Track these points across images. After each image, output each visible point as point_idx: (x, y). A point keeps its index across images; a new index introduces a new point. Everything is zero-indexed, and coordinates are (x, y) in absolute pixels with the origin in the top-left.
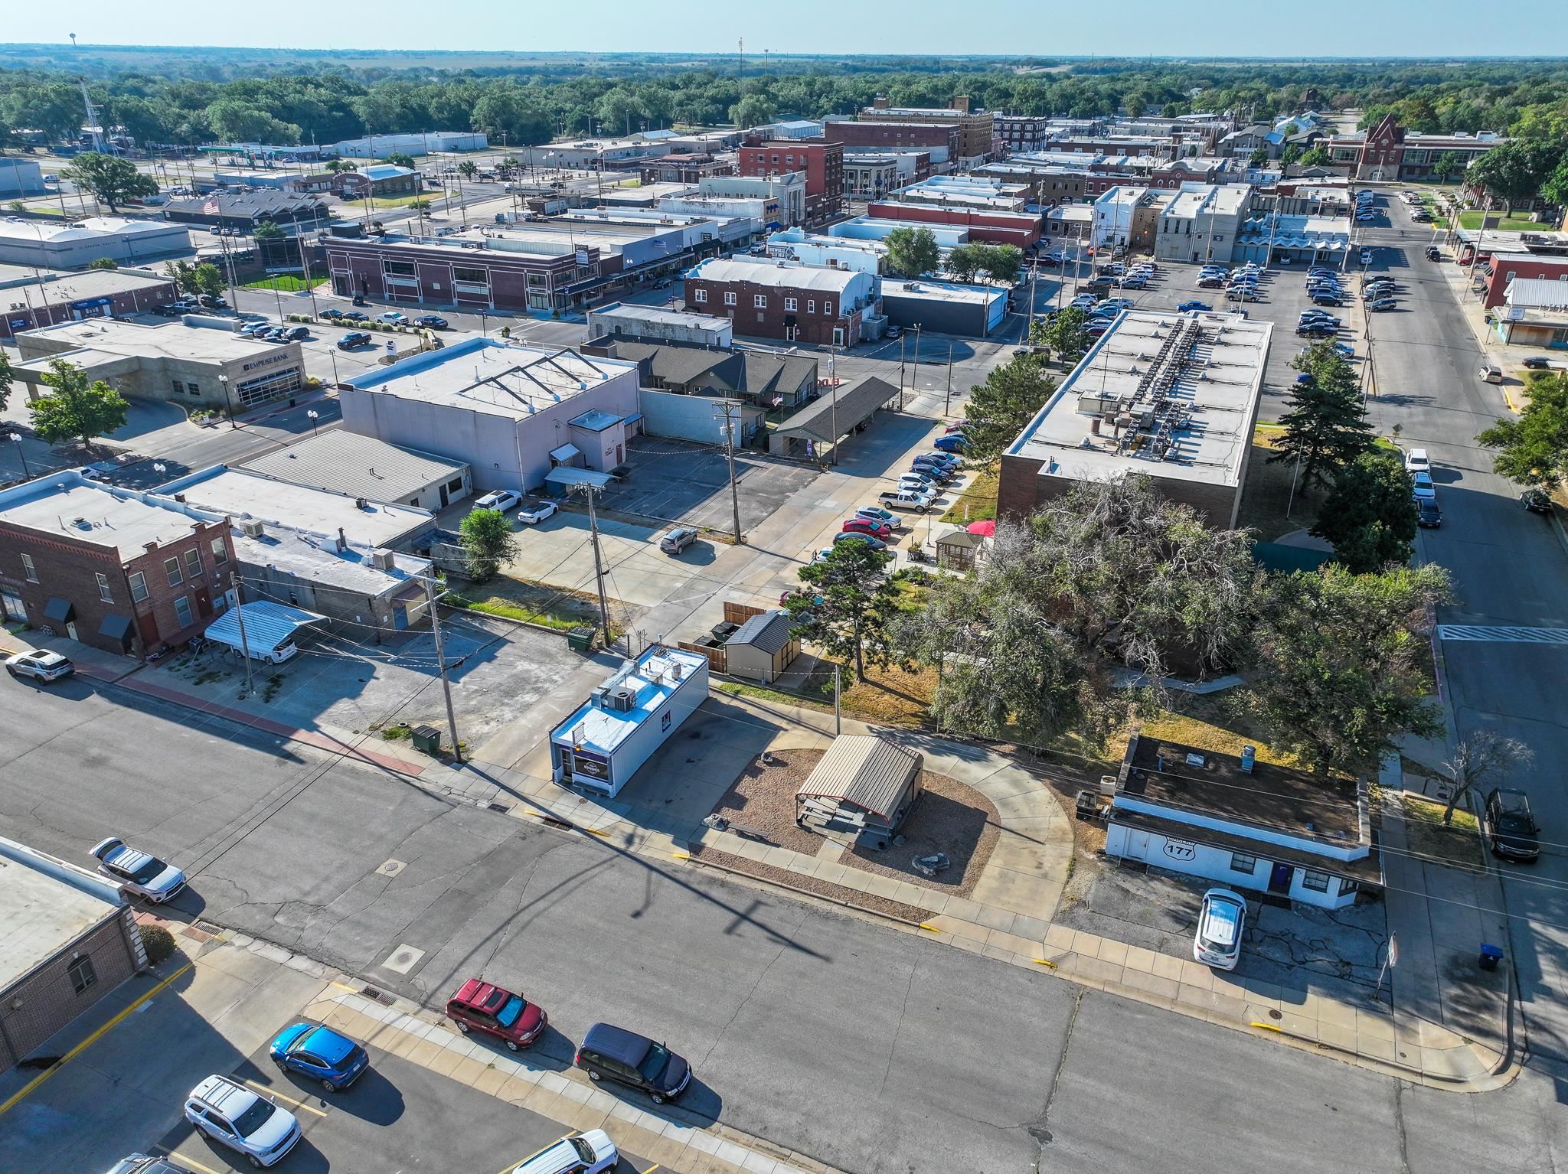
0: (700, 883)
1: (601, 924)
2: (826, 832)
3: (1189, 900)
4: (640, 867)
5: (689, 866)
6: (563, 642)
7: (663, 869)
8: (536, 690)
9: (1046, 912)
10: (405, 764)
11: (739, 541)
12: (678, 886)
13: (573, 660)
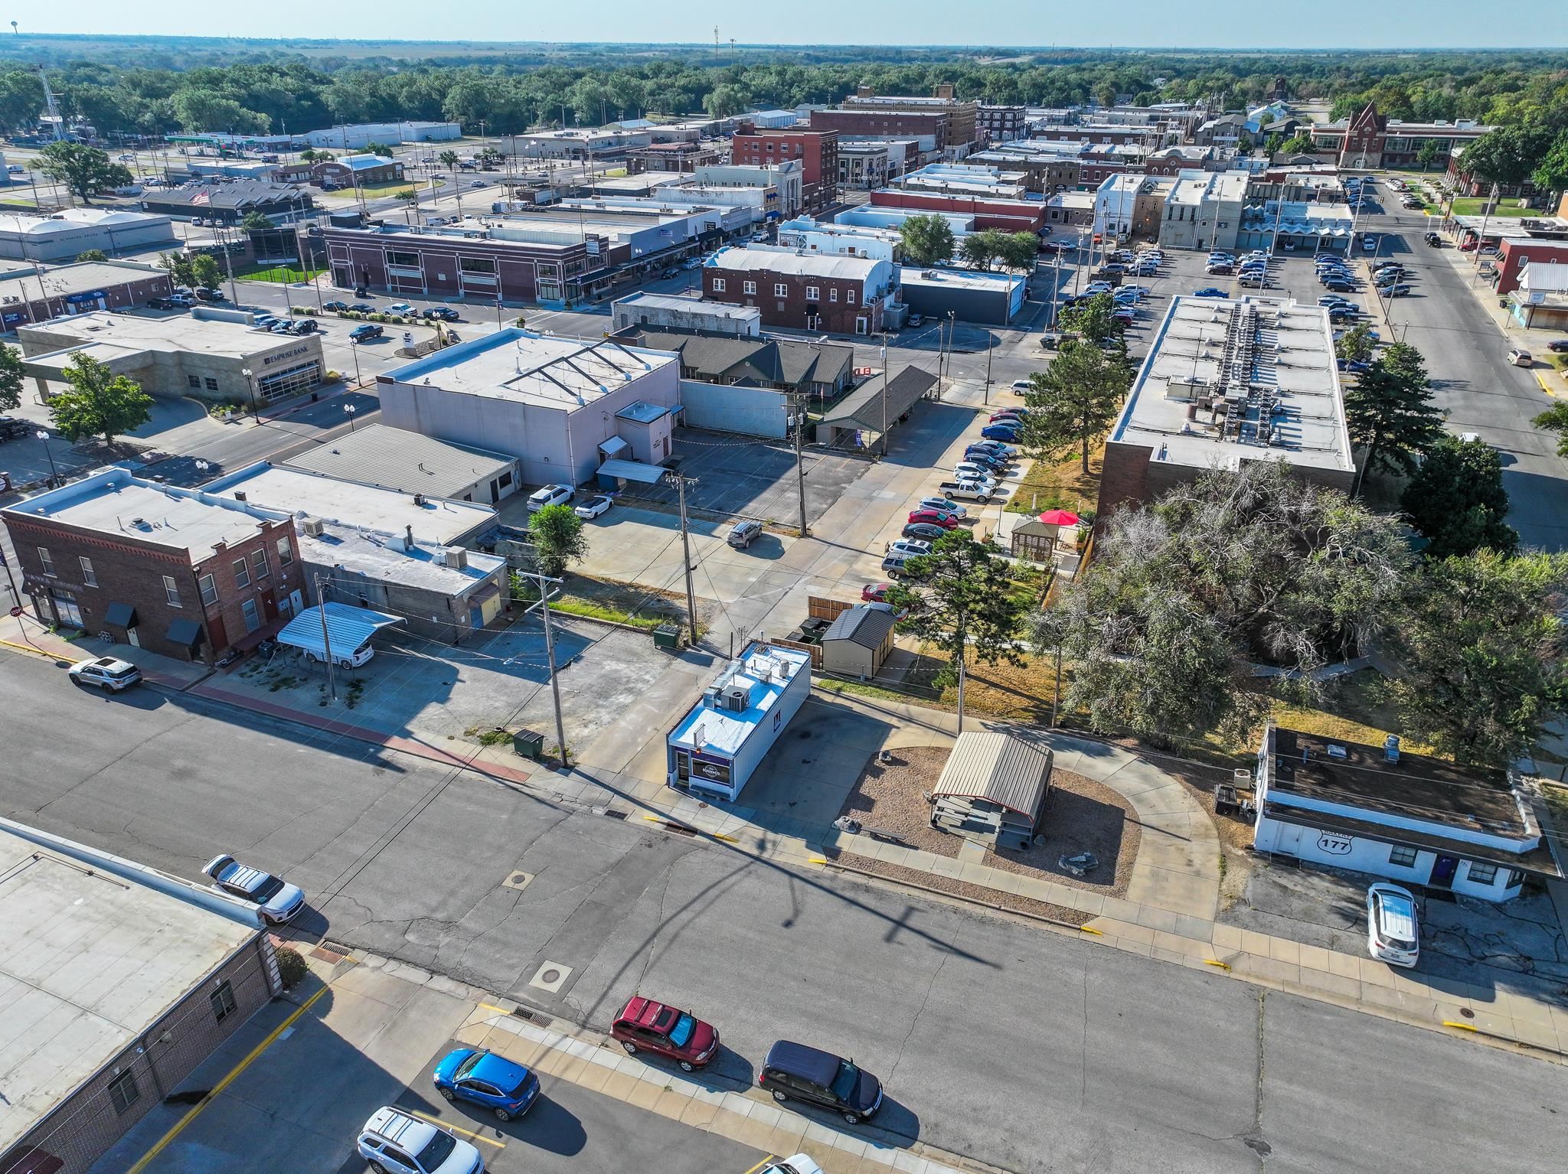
0: (844, 889)
1: (751, 935)
2: (963, 832)
3: (1352, 896)
4: (778, 873)
5: (830, 872)
6: (649, 641)
7: (803, 875)
8: (630, 691)
9: (1207, 911)
10: (510, 770)
11: (805, 534)
12: (822, 892)
13: (662, 659)
